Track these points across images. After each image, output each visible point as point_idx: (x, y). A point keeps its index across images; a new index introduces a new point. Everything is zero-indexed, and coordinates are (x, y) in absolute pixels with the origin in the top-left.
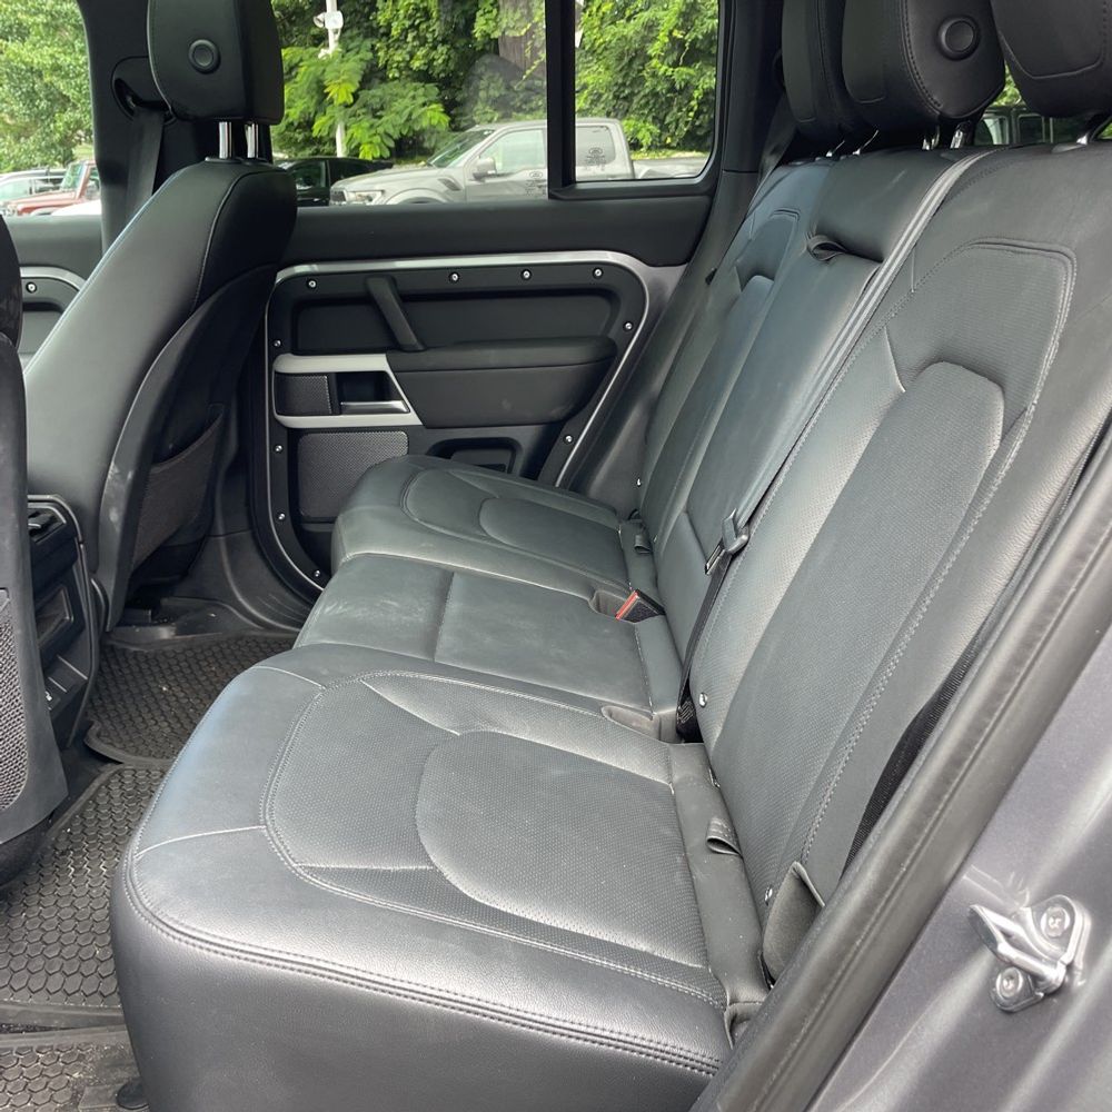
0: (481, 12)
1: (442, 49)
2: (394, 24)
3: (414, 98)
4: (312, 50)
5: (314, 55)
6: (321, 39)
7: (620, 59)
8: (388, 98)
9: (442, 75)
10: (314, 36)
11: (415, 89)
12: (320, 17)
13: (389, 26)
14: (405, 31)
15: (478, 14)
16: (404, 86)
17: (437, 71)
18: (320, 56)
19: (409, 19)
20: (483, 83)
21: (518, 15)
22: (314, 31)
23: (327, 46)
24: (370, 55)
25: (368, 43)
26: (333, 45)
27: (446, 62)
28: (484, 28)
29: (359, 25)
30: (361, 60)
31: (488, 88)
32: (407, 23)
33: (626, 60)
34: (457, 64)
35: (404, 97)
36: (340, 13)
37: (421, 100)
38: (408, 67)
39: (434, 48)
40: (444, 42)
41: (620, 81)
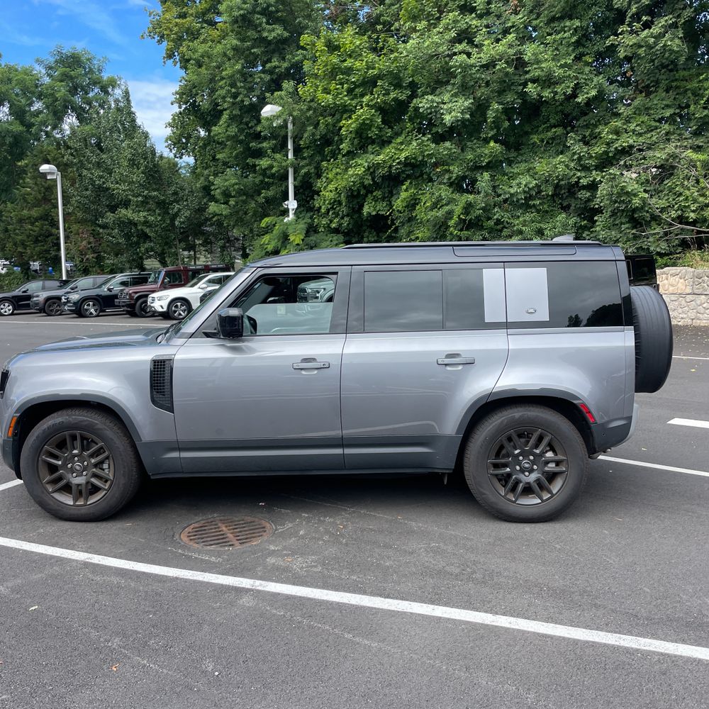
0: (366, 203)
1: (345, 219)
2: (323, 207)
3: (331, 241)
4: (281, 218)
5: (283, 220)
6: (285, 212)
7: (435, 226)
8: (318, 241)
9: (346, 231)
10: (282, 211)
11: (333, 237)
12: (286, 203)
13: (320, 208)
14: (328, 211)
15: (365, 204)
16: (327, 235)
17: (343, 229)
18: (285, 221)
19: (330, 204)
20: (366, 234)
21: (385, 205)
22: (282, 209)
23: (288, 216)
24: (310, 221)
25: (309, 215)
26: (291, 216)
27: (348, 224)
28: (368, 210)
29: (303, 206)
30: (306, 223)
31: (368, 237)
32: (329, 206)
33: (438, 227)
34: (353, 225)
35: (326, 241)
36: (296, 201)
37: (335, 242)
38: (329, 226)
39: (342, 218)
40: (348, 215)
41: (435, 236)
